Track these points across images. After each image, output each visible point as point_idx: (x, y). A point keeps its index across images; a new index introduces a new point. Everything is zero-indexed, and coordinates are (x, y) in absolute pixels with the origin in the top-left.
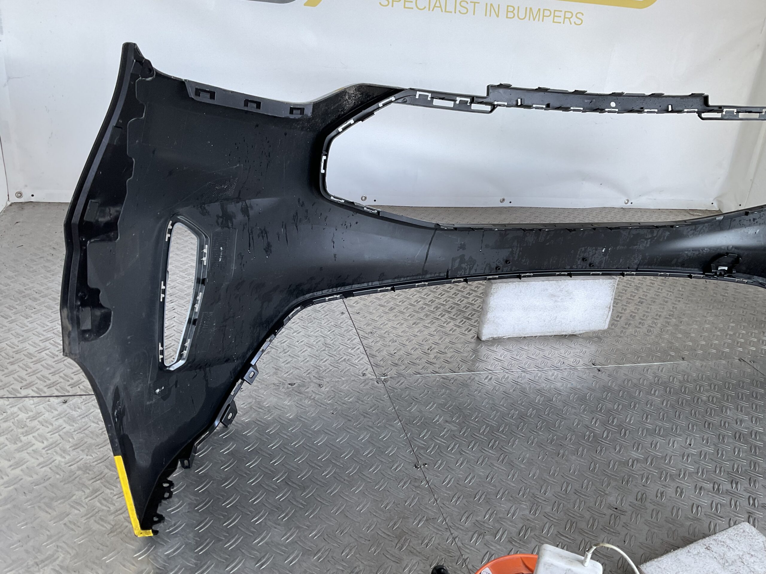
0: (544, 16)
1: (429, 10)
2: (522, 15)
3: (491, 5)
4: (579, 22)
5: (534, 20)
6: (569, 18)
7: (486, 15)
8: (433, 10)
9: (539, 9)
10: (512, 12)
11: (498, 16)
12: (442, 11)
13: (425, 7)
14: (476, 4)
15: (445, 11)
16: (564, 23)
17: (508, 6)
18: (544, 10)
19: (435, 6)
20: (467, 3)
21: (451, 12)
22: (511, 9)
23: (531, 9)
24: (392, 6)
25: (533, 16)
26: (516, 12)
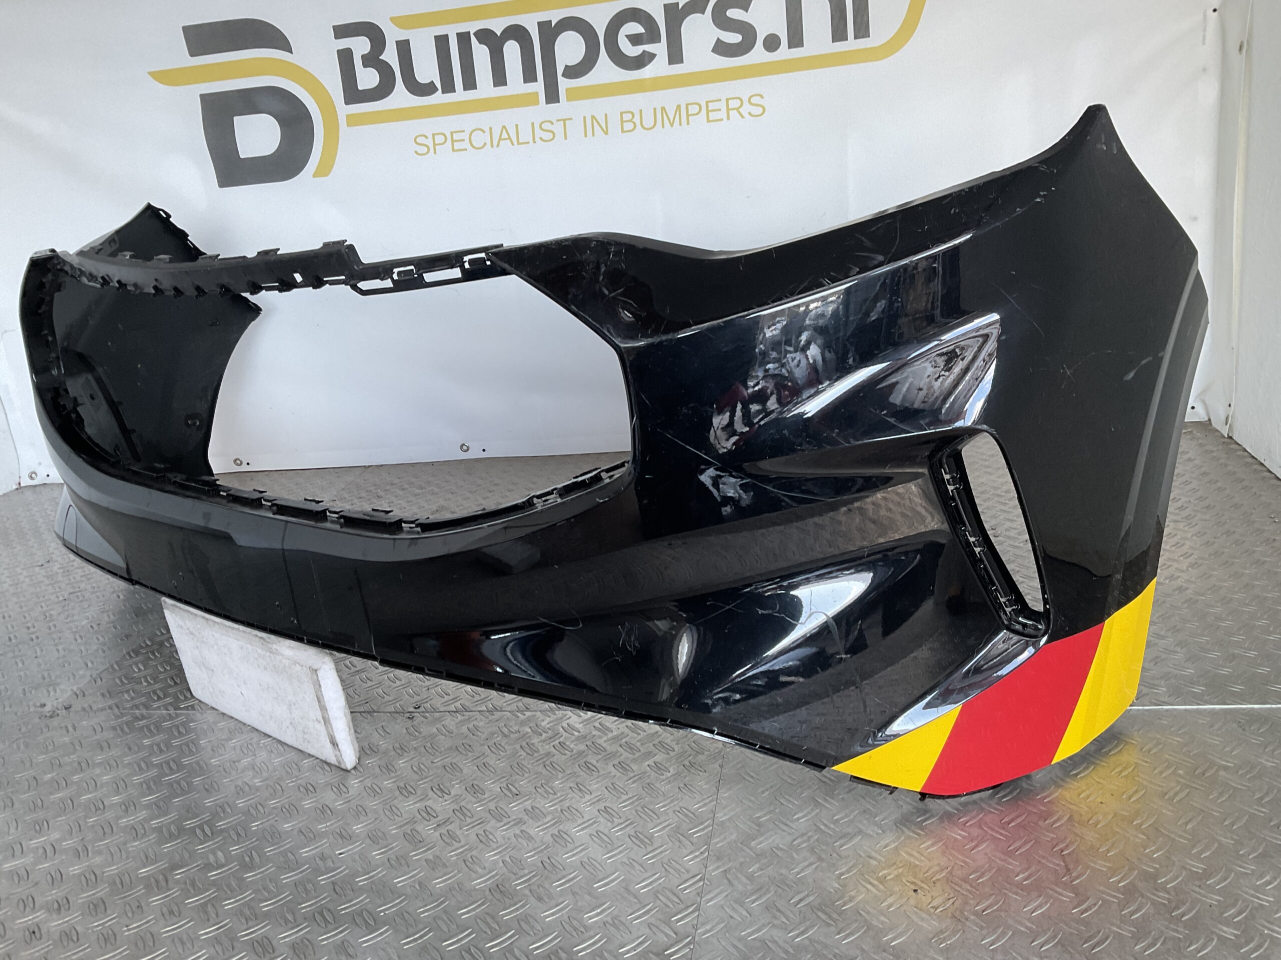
0: (688, 115)
1: (492, 146)
2: (648, 121)
3: (593, 117)
4: (758, 111)
5: (672, 125)
6: (737, 109)
7: (586, 136)
8: (498, 146)
9: (679, 107)
10: (630, 121)
11: (606, 133)
12: (513, 144)
13: (485, 144)
14: (567, 122)
15: (518, 143)
16: (728, 119)
17: (622, 113)
18: (687, 105)
19: (500, 139)
20: (552, 123)
21: (528, 143)
22: (630, 116)
23: (663, 109)
24: (435, 153)
25: (670, 122)
26: (637, 120)
